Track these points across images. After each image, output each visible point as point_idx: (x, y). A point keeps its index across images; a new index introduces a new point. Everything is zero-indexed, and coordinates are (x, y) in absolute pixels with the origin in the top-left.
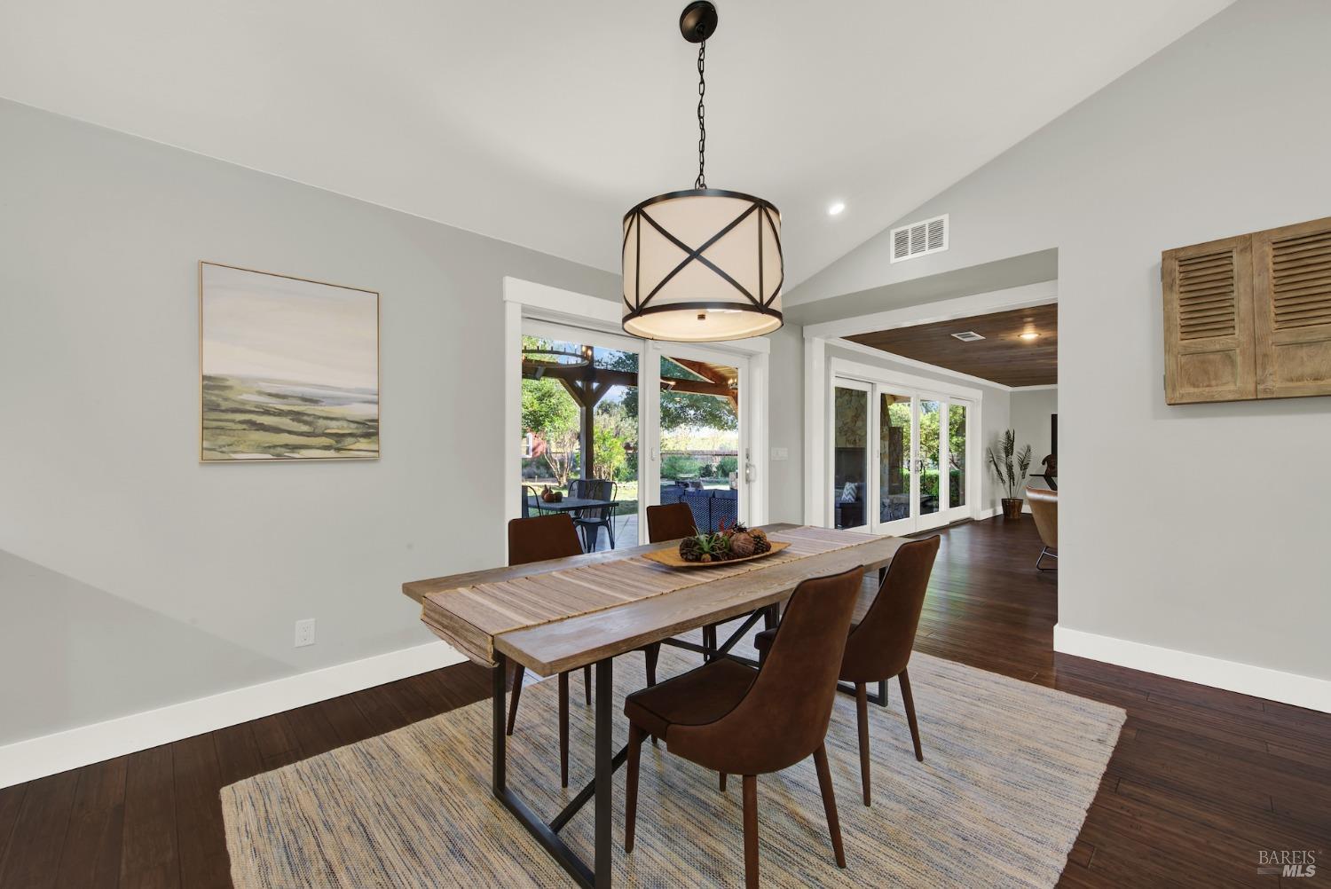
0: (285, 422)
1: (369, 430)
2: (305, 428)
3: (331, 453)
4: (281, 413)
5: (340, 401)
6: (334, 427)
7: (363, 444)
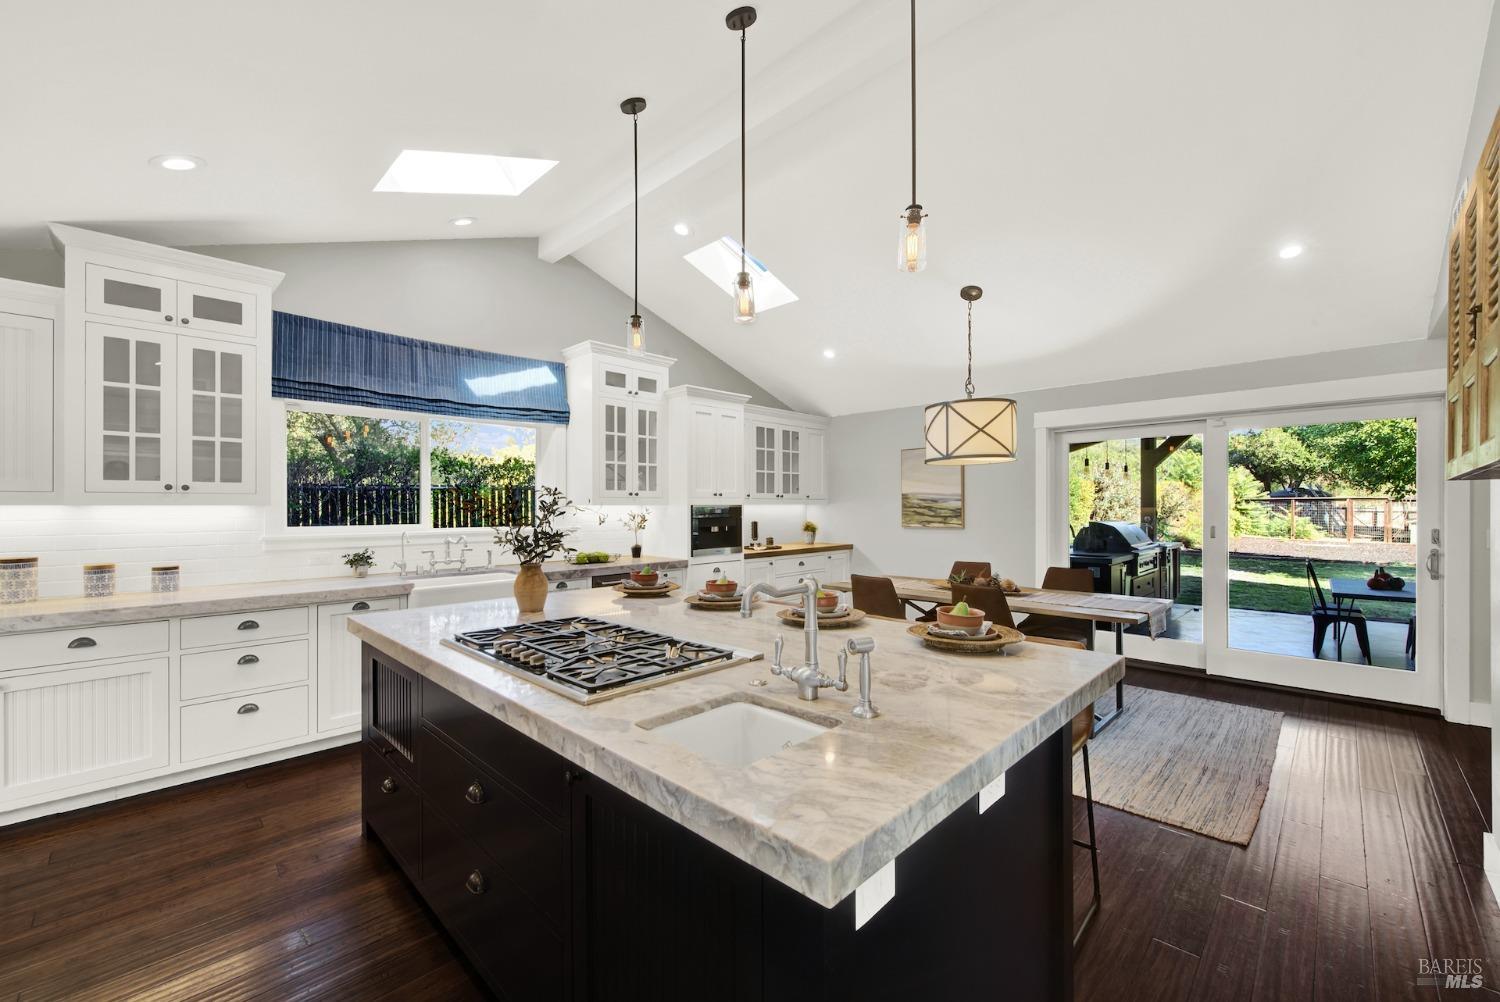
0: (926, 511)
1: (958, 513)
2: (933, 514)
3: (942, 525)
4: (925, 507)
5: (945, 501)
6: (943, 512)
7: (955, 521)
